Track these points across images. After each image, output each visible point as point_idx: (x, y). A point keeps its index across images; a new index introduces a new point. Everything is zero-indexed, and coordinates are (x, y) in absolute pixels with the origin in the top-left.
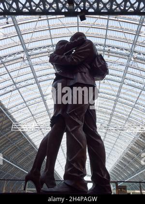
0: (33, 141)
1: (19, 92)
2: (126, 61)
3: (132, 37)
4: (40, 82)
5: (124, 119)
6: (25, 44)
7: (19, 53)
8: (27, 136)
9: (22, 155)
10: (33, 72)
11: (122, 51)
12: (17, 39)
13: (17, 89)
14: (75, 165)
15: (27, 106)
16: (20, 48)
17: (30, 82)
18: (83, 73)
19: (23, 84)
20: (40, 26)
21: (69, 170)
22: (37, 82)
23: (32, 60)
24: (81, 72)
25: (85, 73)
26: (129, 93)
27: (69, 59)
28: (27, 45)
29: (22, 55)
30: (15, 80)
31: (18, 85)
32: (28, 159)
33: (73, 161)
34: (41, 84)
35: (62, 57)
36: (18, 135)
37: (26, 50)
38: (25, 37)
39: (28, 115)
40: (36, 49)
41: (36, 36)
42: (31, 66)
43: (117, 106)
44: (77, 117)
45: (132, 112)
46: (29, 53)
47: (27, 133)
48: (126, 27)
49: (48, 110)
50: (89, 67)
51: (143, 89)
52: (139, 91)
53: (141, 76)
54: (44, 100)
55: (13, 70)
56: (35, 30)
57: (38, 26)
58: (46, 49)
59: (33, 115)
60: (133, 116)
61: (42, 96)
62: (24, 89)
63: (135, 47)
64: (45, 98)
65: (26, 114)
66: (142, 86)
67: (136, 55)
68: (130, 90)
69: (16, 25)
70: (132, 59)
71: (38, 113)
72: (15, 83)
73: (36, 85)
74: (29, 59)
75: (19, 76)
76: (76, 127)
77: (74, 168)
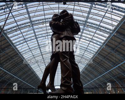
2: (83, 27)
3: (86, 15)
5: (80, 57)
7: (27, 23)
8: (30, 66)
9: (28, 76)
10: (35, 33)
11: (81, 22)
12: (27, 16)
13: (26, 42)
14: (66, 79)
15: (31, 51)
16: (28, 21)
17: (33, 38)
18: (68, 31)
19: (29, 39)
20: (39, 9)
21: (63, 82)
22: (36, 38)
23: (34, 27)
25: (69, 31)
26: (83, 43)
28: (32, 19)
29: (29, 24)
30: (25, 37)
31: (26, 40)
32: (30, 78)
34: (38, 39)
36: (26, 66)
37: (31, 22)
38: (31, 15)
39: (31, 55)
40: (36, 21)
41: (37, 14)
42: (34, 30)
44: (66, 54)
45: (85, 53)
46: (33, 23)
48: (83, 9)
50: (71, 28)
51: (90, 41)
52: (89, 42)
53: (90, 35)
54: (40, 48)
55: (24, 32)
56: (36, 11)
57: (38, 9)
58: (42, 21)
59: (33, 56)
60: (85, 55)
61: (39, 45)
62: (29, 42)
63: (87, 20)
64: (40, 46)
65: (30, 55)
66: (90, 40)
67: (88, 24)
68: (84, 42)
69: (27, 9)
70: (86, 26)
71: (36, 54)
72: (25, 39)
73: (36, 40)
74: (32, 26)
75: (27, 35)
76: (65, 59)
77: (66, 81)
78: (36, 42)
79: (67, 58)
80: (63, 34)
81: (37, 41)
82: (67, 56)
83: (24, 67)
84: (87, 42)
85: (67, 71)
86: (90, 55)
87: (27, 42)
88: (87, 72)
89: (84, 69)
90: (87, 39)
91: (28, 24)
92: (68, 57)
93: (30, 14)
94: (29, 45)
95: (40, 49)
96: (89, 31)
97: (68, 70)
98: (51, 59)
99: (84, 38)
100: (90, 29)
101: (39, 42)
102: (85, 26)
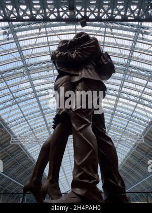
0: (32, 155)
1: (18, 106)
2: (122, 75)
3: (127, 53)
4: (39, 96)
5: (120, 132)
6: (25, 59)
7: (19, 68)
8: (26, 150)
9: (21, 169)
10: (33, 86)
12: (17, 55)
13: (17, 103)
14: (85, 169)
15: (26, 120)
16: (20, 64)
17: (30, 96)
18: (89, 69)
19: (23, 98)
20: (40, 42)
21: (77, 176)
22: (36, 97)
23: (32, 75)
24: (86, 68)
25: (91, 69)
26: (125, 106)
27: (73, 55)
28: (27, 61)
29: (22, 70)
30: (14, 94)
31: (17, 100)
32: (27, 174)
33: (83, 165)
34: (40, 98)
35: (65, 54)
36: (18, 149)
37: (26, 66)
40: (36, 64)
41: (35, 52)
42: (31, 81)
43: (113, 119)
44: (85, 115)
45: (128, 125)
46: (29, 68)
47: (26, 147)
49: (46, 124)
50: (95, 64)
51: (138, 102)
52: (135, 104)
53: (136, 90)
54: (43, 115)
55: (13, 85)
56: (35, 46)
57: (37, 42)
58: (46, 65)
59: (32, 129)
60: (130, 129)
61: (42, 110)
62: (23, 103)
63: (130, 62)
64: (44, 112)
65: (26, 128)
66: (138, 99)
67: (131, 69)
68: (126, 104)
69: (17, 42)
70: (128, 73)
71: (37, 127)
72: (14, 98)
73: (35, 100)
74: (28, 74)
75: (18, 91)
76: (83, 126)
77: (85, 173)
78: (37, 104)
79: (86, 122)
80: (78, 75)
81: (38, 101)
82: (87, 120)
83: (13, 152)
84: (132, 103)
85: (88, 152)
86: (138, 128)
87: (20, 104)
88: (134, 162)
89: (128, 154)
90: (132, 98)
91: (19, 70)
92: (89, 122)
93: (24, 52)
94: (22, 109)
95: (44, 118)
96: (134, 83)
97: (90, 148)
98: (54, 127)
99: (125, 95)
100: (136, 79)
101: (41, 103)
102: (125, 74)
